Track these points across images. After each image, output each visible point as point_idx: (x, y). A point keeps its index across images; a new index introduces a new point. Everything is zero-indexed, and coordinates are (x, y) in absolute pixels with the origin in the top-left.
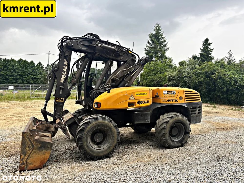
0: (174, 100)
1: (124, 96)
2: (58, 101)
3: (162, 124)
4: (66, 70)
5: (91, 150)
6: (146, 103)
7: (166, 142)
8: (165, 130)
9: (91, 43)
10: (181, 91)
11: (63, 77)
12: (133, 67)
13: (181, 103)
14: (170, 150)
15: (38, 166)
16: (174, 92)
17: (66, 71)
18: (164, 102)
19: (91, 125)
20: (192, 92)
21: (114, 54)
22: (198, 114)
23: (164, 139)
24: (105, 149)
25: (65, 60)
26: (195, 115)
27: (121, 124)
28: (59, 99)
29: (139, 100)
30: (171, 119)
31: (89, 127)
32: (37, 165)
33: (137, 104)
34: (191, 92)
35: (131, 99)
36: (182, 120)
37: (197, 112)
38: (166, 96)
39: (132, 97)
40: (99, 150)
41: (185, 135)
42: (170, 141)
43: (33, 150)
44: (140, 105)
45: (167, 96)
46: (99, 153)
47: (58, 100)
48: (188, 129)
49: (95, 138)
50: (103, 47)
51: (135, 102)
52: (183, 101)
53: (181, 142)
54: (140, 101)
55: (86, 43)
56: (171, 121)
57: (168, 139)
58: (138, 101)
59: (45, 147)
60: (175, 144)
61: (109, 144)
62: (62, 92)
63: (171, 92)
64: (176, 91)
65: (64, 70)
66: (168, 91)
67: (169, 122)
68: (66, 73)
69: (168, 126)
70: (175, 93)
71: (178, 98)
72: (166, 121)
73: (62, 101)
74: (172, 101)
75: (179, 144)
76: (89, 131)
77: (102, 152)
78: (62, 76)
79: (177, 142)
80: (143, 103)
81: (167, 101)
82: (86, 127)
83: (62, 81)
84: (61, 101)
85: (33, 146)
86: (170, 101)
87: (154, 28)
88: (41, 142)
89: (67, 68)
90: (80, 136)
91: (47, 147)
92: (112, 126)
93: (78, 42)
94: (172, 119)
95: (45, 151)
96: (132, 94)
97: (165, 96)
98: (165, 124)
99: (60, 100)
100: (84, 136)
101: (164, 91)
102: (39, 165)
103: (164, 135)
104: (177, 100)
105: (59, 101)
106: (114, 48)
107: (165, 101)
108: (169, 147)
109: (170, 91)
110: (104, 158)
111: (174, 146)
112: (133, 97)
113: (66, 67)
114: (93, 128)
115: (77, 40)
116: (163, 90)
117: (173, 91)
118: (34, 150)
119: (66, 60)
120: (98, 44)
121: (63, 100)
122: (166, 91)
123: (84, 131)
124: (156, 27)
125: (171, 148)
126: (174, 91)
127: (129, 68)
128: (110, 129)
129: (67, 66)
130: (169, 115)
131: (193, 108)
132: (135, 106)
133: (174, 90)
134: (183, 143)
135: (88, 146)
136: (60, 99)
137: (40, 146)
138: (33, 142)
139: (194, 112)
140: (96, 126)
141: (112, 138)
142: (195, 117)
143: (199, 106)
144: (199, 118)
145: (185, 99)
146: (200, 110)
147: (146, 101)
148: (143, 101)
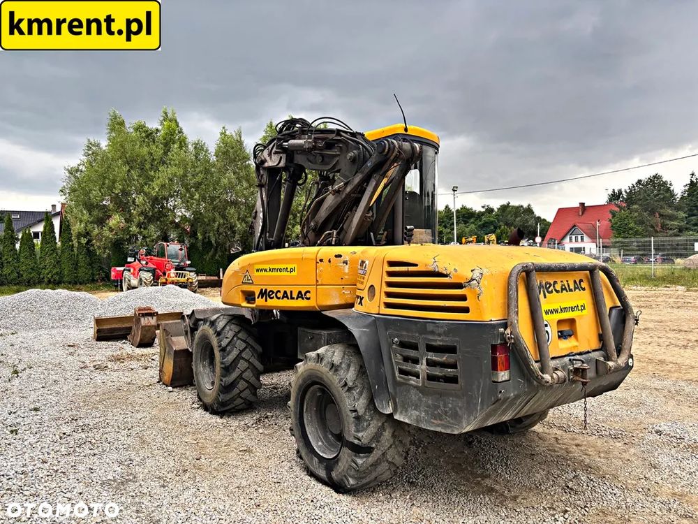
1: (235, 274)
6: (294, 298)
16: (366, 266)
20: (416, 265)
26: (413, 382)
29: (264, 288)
33: (258, 298)
35: (246, 281)
36: (325, 378)
37: (422, 368)
39: (247, 277)
42: (301, 444)
44: (266, 300)
50: (289, 148)
51: (255, 293)
54: (266, 290)
56: (301, 369)
58: (262, 290)
60: (312, 461)
63: (363, 265)
64: (370, 260)
70: (366, 271)
71: (365, 292)
79: (320, 462)
80: (279, 298)
91: (171, 354)
93: (270, 150)
95: (170, 360)
96: (247, 270)
104: (363, 298)
106: (303, 142)
112: (250, 278)
115: (269, 147)
120: (283, 144)
131: (402, 345)
132: (256, 302)
134: (334, 475)
135: (196, 373)
139: (408, 367)
140: (202, 336)
142: (414, 396)
143: (441, 344)
144: (437, 407)
145: (384, 297)
146: (456, 368)
147: (291, 292)
148: (279, 291)
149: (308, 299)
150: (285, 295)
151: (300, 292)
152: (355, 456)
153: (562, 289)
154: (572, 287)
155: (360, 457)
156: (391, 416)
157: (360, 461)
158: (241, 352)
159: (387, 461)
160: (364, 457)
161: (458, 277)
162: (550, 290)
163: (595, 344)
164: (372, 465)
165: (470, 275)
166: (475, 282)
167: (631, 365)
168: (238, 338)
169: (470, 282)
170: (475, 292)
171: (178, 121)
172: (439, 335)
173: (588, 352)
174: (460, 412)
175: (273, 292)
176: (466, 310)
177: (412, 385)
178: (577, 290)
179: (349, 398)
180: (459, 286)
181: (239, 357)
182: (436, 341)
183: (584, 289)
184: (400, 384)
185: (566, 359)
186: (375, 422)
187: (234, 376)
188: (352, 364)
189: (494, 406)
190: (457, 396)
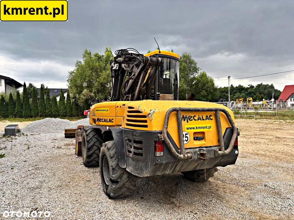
6: (107, 122)
22: (134, 156)
33: (97, 121)
34: (133, 110)
35: (93, 115)
44: (99, 122)
80: (103, 122)
96: (94, 110)
112: (94, 113)
131: (128, 140)
132: (96, 123)
139: (129, 149)
142: (130, 161)
143: (138, 140)
144: (136, 166)
145: (126, 121)
146: (142, 150)
147: (107, 119)
148: (103, 119)
149: (113, 122)
150: (105, 121)
151: (110, 119)
152: (112, 184)
153: (198, 119)
154: (204, 118)
155: (114, 185)
156: (125, 169)
157: (114, 186)
158: (95, 143)
159: (126, 187)
160: (115, 185)
161: (145, 113)
162: (191, 119)
163: (215, 143)
164: (119, 188)
165: (149, 112)
166: (150, 115)
167: (237, 153)
168: (94, 137)
169: (148, 115)
170: (150, 119)
171: (112, 52)
172: (137, 136)
173: (211, 147)
174: (143, 168)
175: (101, 119)
176: (146, 126)
177: (130, 157)
178: (207, 120)
179: (111, 161)
180: (145, 117)
181: (94, 145)
182: (136, 139)
183: (212, 119)
184: (128, 156)
185: (197, 149)
186: (120, 171)
187: (91, 152)
188: (115, 148)
189: (155, 166)
190: (142, 161)
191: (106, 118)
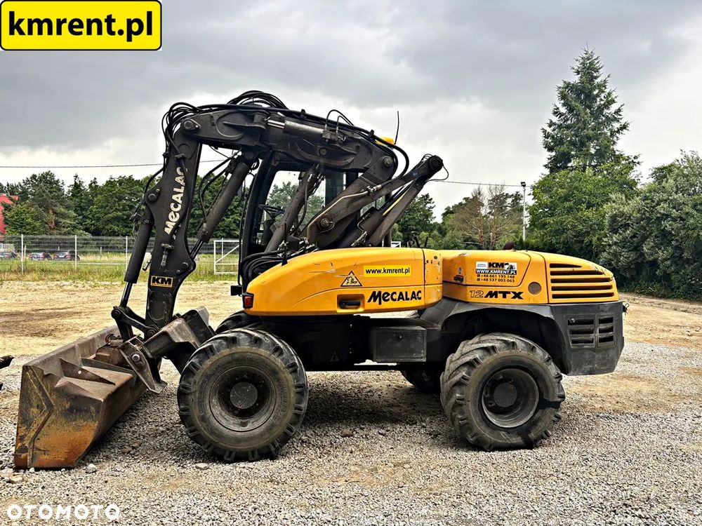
0: (509, 293)
1: (325, 275)
2: (156, 284)
3: (457, 369)
4: (180, 198)
5: (213, 431)
6: (407, 299)
7: (466, 427)
8: (464, 388)
9: (252, 119)
10: (538, 264)
11: (171, 219)
12: (383, 187)
13: (532, 302)
14: (482, 454)
15: (63, 459)
16: (512, 267)
17: (180, 201)
18: (477, 299)
19: (214, 358)
20: (580, 267)
21: (325, 150)
22: (599, 345)
23: (460, 417)
24: (257, 432)
25: (178, 169)
26: (587, 346)
27: (337, 359)
28: (158, 279)
29: (377, 291)
30: (486, 353)
31: (208, 362)
32: (61, 457)
33: (369, 301)
34: (576, 269)
35: (349, 284)
36: (525, 360)
37: (597, 335)
38: (484, 278)
39: (350, 279)
40: (239, 434)
41: (540, 411)
42: (482, 427)
43: (49, 416)
44: (380, 303)
45: (489, 278)
46: (238, 440)
47: (158, 282)
48: (551, 393)
49: (231, 396)
50: (287, 130)
51: (362, 297)
52: (542, 297)
53: (523, 431)
54: (380, 292)
55: (240, 121)
56: (488, 360)
57: (476, 420)
58: (374, 293)
59: (80, 411)
60: (499, 437)
61: (271, 418)
62: (167, 260)
63: (503, 267)
64: (520, 263)
65: (174, 197)
66: (490, 265)
67: (478, 363)
68: (180, 206)
69: (475, 376)
70: (516, 272)
71: (524, 288)
72: (468, 359)
73: (167, 285)
74: (502, 295)
75: (517, 440)
76: (207, 377)
77: (249, 439)
78: (170, 215)
79: (509, 433)
80: (394, 300)
81: (486, 297)
82: (201, 362)
83: (168, 231)
84: (164, 285)
85: (50, 406)
86: (496, 297)
87: (577, 65)
88: (73, 395)
89: (184, 193)
90: (183, 387)
91: (87, 411)
92: (280, 365)
93: (216, 118)
94: (490, 355)
95: (81, 422)
96: (351, 271)
97: (480, 278)
98: (466, 369)
99: (162, 283)
100: (194, 390)
101: (478, 263)
102: (66, 459)
103: (461, 405)
104: (520, 293)
105: (160, 285)
106: (320, 130)
107: (481, 296)
108: (478, 446)
109: (497, 264)
110: (253, 456)
111: (496, 442)
112: (355, 280)
113: (182, 190)
114: (219, 367)
115: (211, 113)
116: (474, 260)
117: (507, 264)
118: (53, 417)
119: (181, 170)
120: (269, 121)
121: (170, 284)
122: (486, 264)
123: (195, 374)
124: (581, 61)
125: (485, 447)
126: (510, 264)
127: (367, 190)
128: (274, 372)
129: (183, 188)
130: (485, 341)
131: (578, 323)
132: (364, 306)
133: (511, 262)
134: (532, 435)
135: (203, 419)
136: (163, 280)
137: (67, 406)
138: (50, 394)
139: (583, 337)
140: (229, 363)
141: (279, 400)
142: (589, 354)
143: (607, 317)
144: (604, 359)
145: (551, 291)
146: (613, 331)
147: (406, 293)
148: (395, 293)
149: (420, 298)
150: (401, 297)
161: (608, 274)
172: (606, 312)
175: (388, 294)
176: (611, 295)
177: (586, 349)
180: (608, 280)
182: (604, 316)
184: (575, 350)
190: (613, 348)
191: (403, 290)
